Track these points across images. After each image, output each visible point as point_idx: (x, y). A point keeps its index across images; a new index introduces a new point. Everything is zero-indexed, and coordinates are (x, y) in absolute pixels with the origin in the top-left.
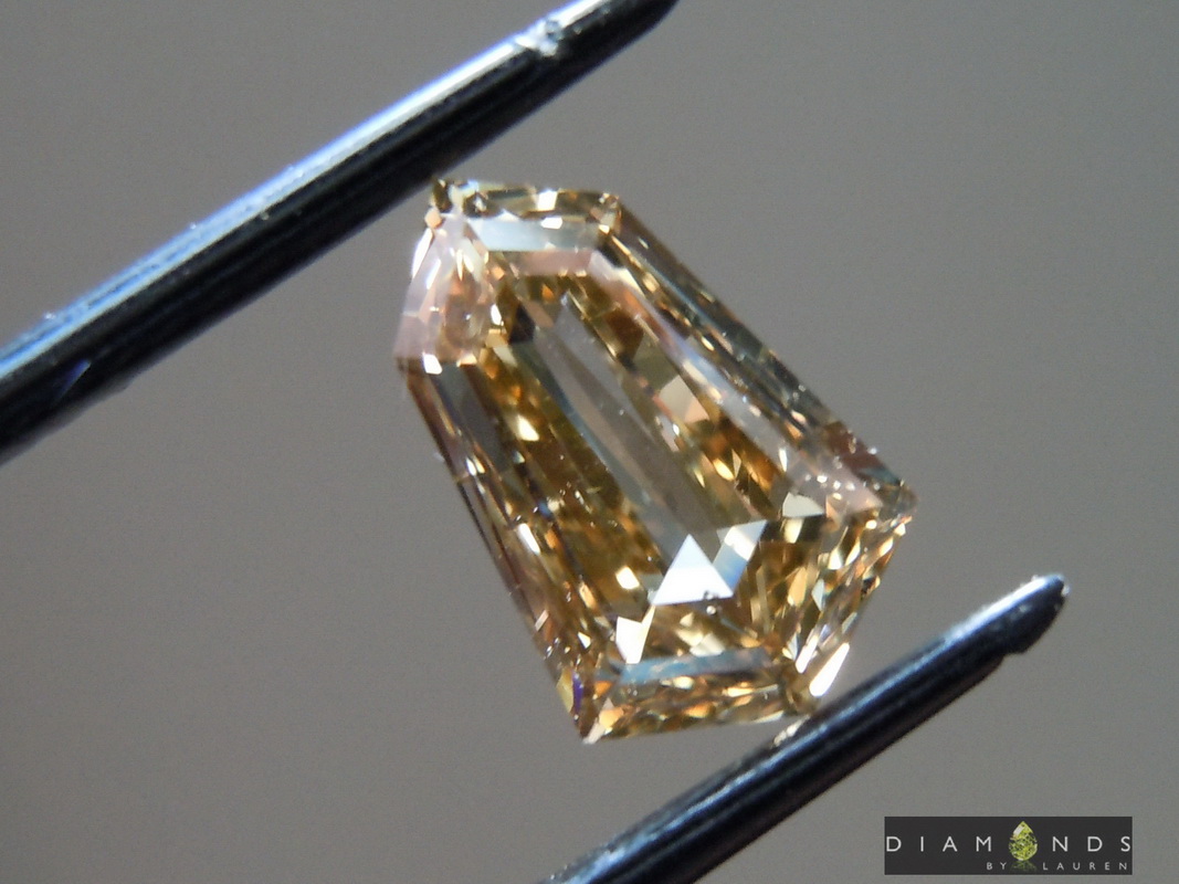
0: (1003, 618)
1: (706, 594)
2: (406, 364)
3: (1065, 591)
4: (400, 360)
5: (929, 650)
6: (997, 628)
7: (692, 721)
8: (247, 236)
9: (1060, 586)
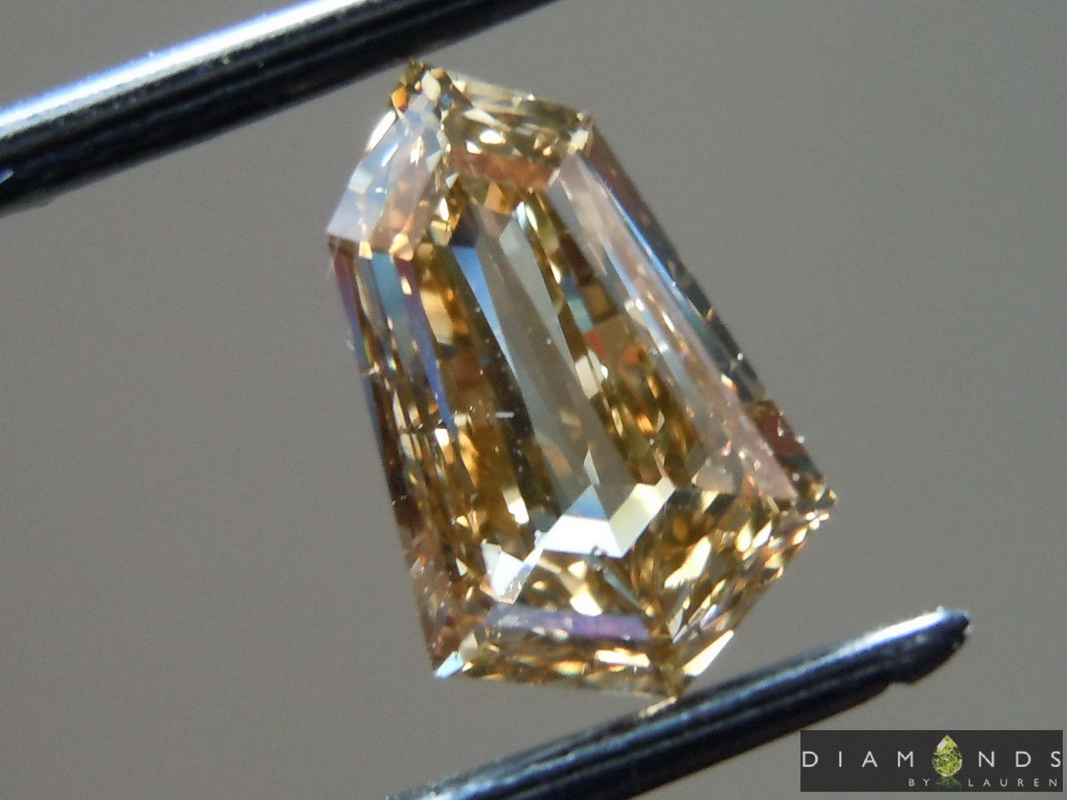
0: (897, 645)
1: (595, 549)
2: (337, 244)
3: (969, 630)
4: (332, 238)
5: (814, 658)
6: (888, 652)
7: (558, 677)
8: (203, 77)
9: (964, 623)
